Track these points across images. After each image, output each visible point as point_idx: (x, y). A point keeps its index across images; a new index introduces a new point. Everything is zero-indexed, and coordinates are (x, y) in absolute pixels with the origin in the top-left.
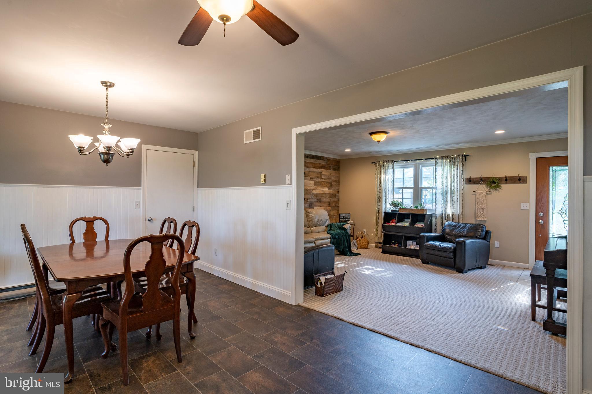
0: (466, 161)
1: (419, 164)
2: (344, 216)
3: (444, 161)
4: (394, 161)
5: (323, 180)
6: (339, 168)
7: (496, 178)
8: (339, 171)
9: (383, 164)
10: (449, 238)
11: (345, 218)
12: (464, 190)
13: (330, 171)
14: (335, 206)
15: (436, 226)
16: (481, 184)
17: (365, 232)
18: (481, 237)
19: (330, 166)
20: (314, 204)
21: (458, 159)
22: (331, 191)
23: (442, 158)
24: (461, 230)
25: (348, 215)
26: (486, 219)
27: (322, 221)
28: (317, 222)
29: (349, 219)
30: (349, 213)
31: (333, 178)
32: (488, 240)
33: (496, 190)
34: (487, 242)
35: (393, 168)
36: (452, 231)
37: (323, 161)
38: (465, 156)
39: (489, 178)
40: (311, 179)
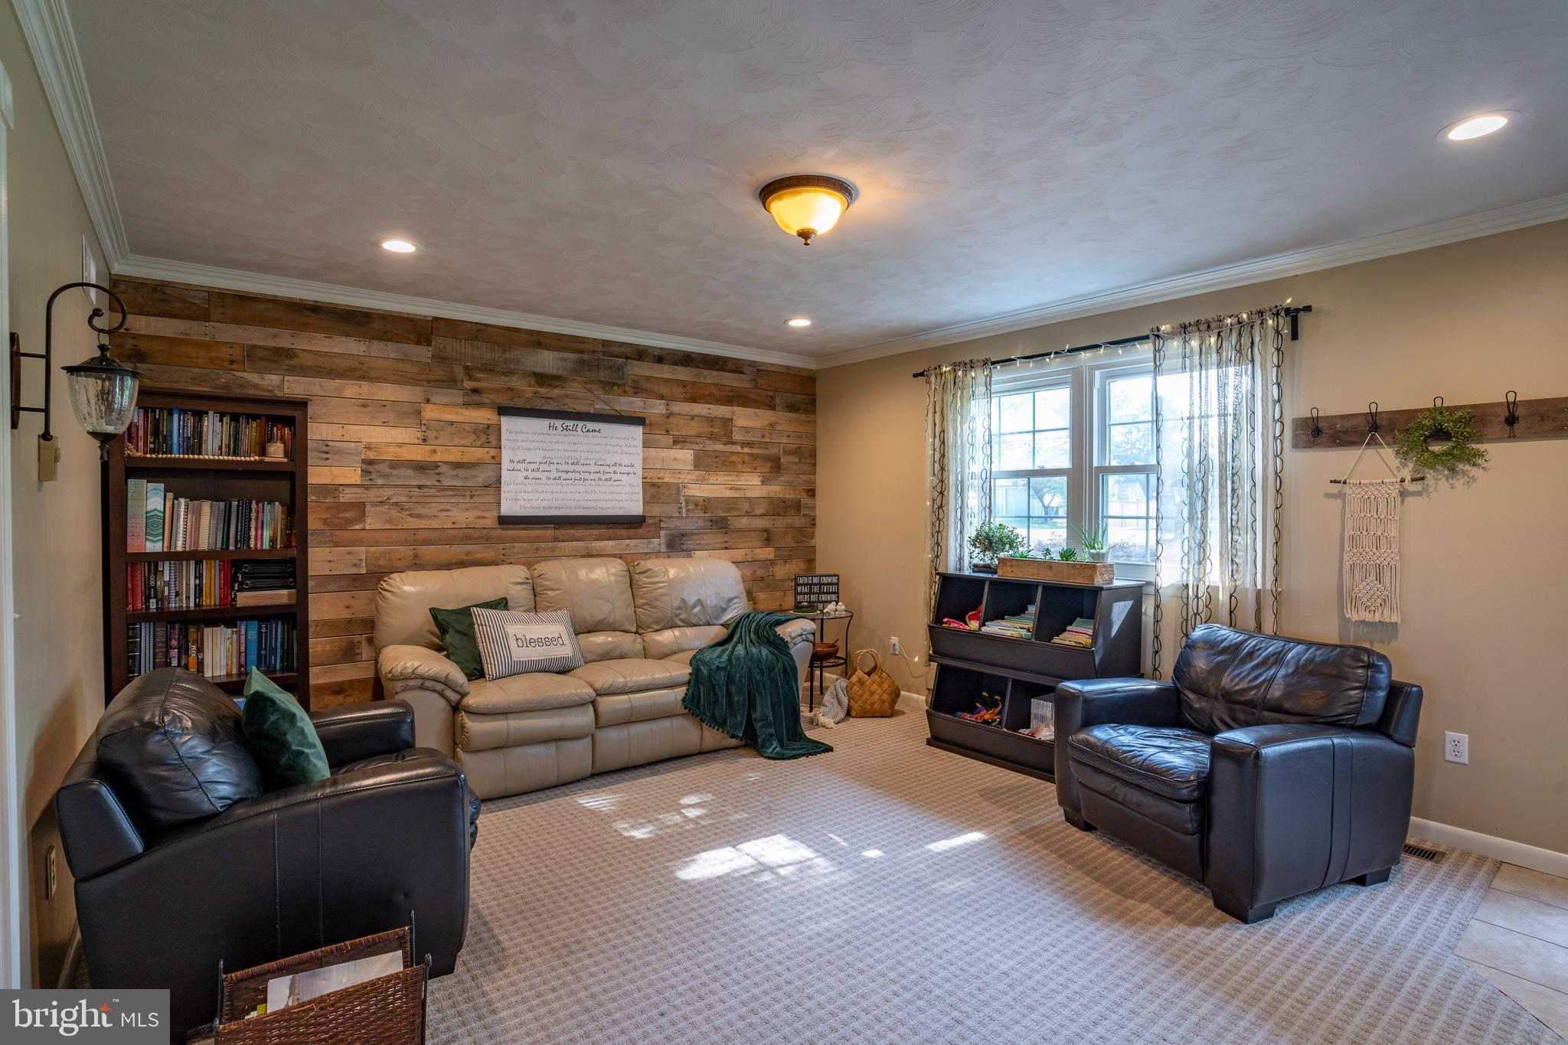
0: (1295, 336)
1: (1093, 369)
2: (812, 584)
3: (1195, 343)
4: (993, 363)
5: (738, 449)
6: (813, 402)
7: (1452, 410)
8: (814, 412)
9: (952, 376)
10: (1197, 706)
11: (815, 593)
12: (1284, 475)
13: (770, 413)
14: (795, 545)
15: (1157, 637)
16: (1373, 443)
17: (897, 647)
18: (1362, 721)
19: (771, 393)
20: (695, 537)
21: (1257, 328)
22: (776, 490)
23: (1184, 329)
24: (1258, 672)
25: (829, 580)
26: (1395, 618)
27: (703, 607)
28: (679, 608)
29: (834, 597)
30: (834, 573)
31: (785, 440)
32: (1402, 734)
33: (1453, 470)
34: (1396, 747)
35: (989, 393)
36: (1218, 670)
37: (737, 375)
38: (1293, 315)
39: (1411, 414)
40: (675, 442)
